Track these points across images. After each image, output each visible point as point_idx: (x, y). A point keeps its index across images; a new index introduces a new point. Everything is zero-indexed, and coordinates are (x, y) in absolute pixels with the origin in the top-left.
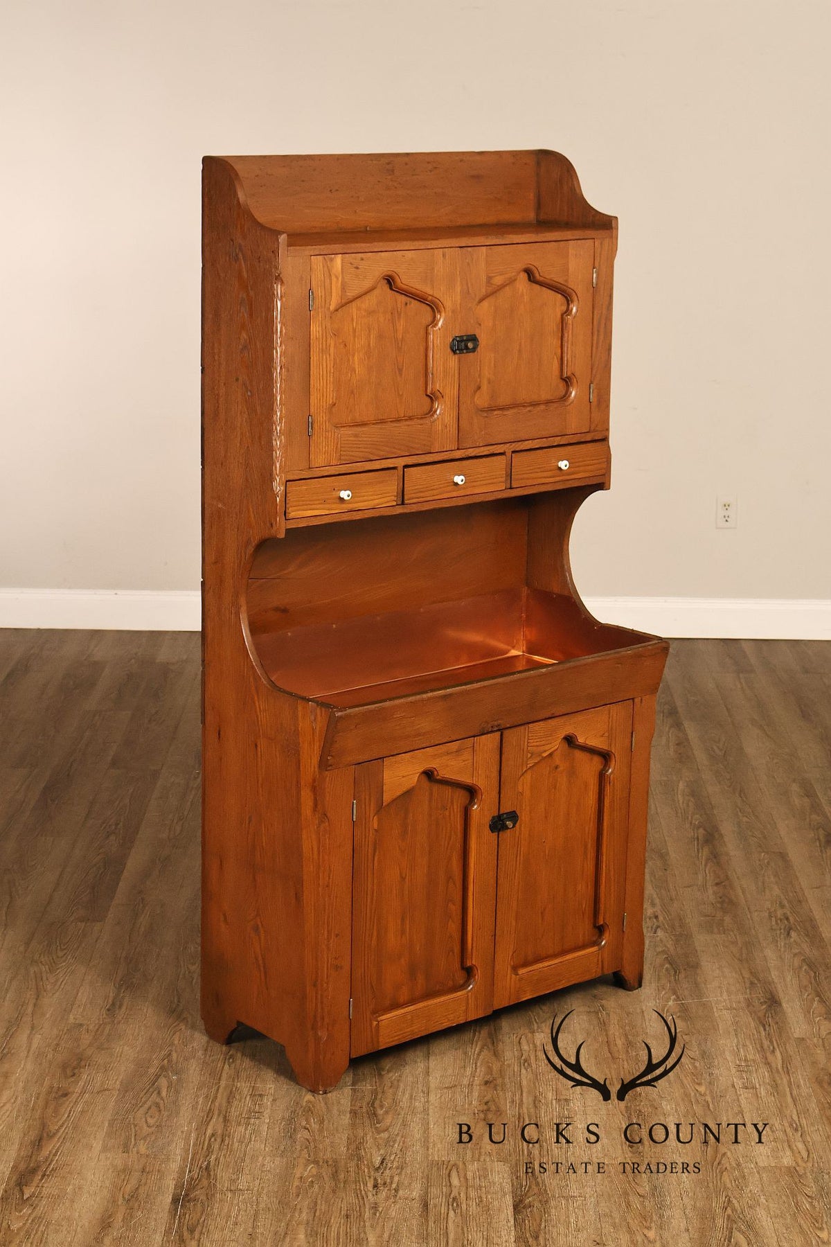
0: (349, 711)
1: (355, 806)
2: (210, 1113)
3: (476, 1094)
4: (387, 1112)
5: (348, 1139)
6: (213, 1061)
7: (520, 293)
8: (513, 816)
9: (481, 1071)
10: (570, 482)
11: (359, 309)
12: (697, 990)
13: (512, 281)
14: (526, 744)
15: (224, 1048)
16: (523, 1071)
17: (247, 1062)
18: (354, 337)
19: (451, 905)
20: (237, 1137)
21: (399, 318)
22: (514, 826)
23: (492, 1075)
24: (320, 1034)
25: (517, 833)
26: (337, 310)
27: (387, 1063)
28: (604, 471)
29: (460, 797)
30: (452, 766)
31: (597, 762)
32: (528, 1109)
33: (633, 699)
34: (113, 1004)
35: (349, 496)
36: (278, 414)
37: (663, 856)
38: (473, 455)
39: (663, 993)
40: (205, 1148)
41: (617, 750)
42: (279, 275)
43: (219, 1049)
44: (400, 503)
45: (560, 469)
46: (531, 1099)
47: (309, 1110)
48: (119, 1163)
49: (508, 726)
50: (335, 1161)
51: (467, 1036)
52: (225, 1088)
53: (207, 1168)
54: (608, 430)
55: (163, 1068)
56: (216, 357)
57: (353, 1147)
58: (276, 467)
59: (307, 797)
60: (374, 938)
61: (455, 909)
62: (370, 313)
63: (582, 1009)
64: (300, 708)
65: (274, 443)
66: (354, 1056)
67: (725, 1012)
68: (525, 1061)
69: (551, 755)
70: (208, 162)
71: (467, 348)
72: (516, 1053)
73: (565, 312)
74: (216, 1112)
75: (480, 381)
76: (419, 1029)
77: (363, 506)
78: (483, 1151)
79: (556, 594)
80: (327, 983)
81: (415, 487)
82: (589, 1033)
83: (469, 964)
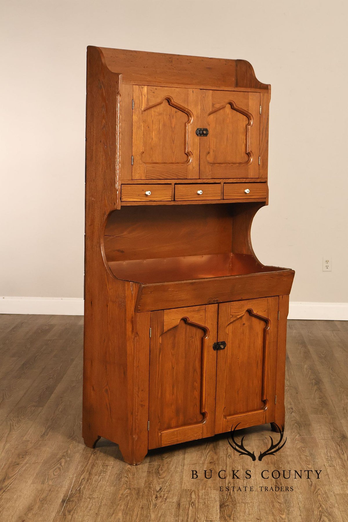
0: (148, 285)
1: (151, 330)
2: (83, 472)
3: (205, 466)
4: (164, 472)
5: (145, 481)
6: (87, 454)
7: (227, 113)
8: (224, 343)
9: (208, 459)
10: (251, 199)
11: (154, 112)
12: (309, 433)
13: (223, 107)
14: (230, 310)
15: (92, 449)
16: (228, 459)
17: (102, 454)
18: (153, 124)
19: (195, 383)
20: (94, 480)
21: (173, 118)
22: (224, 348)
23: (213, 460)
24: (134, 437)
25: (226, 352)
26: (145, 111)
28: (265, 197)
29: (199, 333)
30: (195, 318)
31: (262, 323)
32: (229, 472)
33: (279, 296)
34: (44, 434)
35: (150, 194)
36: (118, 154)
37: (296, 389)
38: (206, 182)
39: (294, 433)
40: (79, 483)
41: (271, 319)
42: (119, 92)
43: (90, 450)
44: (173, 200)
45: (246, 193)
46: (231, 469)
47: (128, 471)
48: (39, 488)
49: (221, 301)
50: (139, 489)
51: (203, 446)
52: (91, 463)
53: (79, 490)
54: (267, 178)
55: (63, 456)
56: (92, 133)
57: (147, 484)
58: (117, 178)
59: (129, 326)
60: (160, 393)
61: (197, 385)
62: (160, 114)
63: (256, 438)
64: (126, 285)
65: (116, 167)
66: (150, 449)
67: (321, 440)
68: (229, 455)
69: (241, 317)
70: (89, 48)
71: (203, 134)
72: (225, 453)
73: (248, 124)
74: (86, 471)
75: (209, 150)
76: (181, 439)
77: (156, 199)
78: (207, 486)
79: (245, 254)
80: (138, 413)
81: (180, 194)
82: (259, 447)
83: (203, 411)
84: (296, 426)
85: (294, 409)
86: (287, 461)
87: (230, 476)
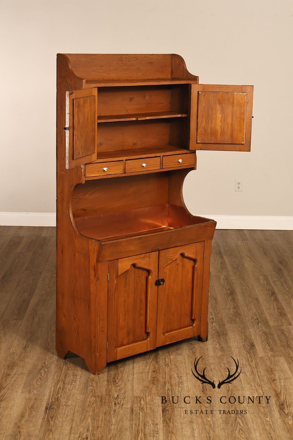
0: (106, 242)
1: (108, 275)
2: (58, 381)
3: (150, 375)
4: (119, 381)
5: (106, 389)
6: (60, 364)
8: (163, 280)
9: (152, 367)
10: (183, 167)
12: (226, 342)
14: (167, 255)
15: (64, 360)
16: (166, 368)
17: (71, 365)
19: (141, 311)
20: (68, 388)
22: (163, 284)
23: (155, 369)
24: (96, 354)
25: (164, 286)
27: (120, 365)
28: (194, 163)
29: (145, 274)
30: (142, 263)
31: (192, 263)
32: (168, 380)
33: (204, 241)
34: (26, 346)
35: (106, 169)
37: (215, 299)
38: (149, 157)
39: (215, 343)
40: (57, 392)
41: (199, 259)
43: (62, 361)
44: (124, 172)
45: (179, 162)
46: (169, 377)
47: (93, 380)
48: (27, 396)
49: (161, 249)
50: (102, 396)
51: (147, 357)
52: (64, 373)
53: (57, 398)
55: (42, 367)
56: (61, 122)
57: (108, 392)
59: (92, 272)
60: (115, 321)
61: (143, 312)
63: (187, 348)
64: (90, 241)
66: (108, 362)
67: (235, 349)
68: (167, 364)
69: (176, 260)
70: (58, 55)
72: (164, 362)
74: (61, 381)
76: (131, 353)
77: (112, 173)
78: (152, 393)
79: (178, 206)
80: (99, 337)
81: (129, 167)
82: (189, 356)
83: (148, 331)
84: (216, 335)
85: (214, 319)
86: (210, 369)
87: (168, 383)
